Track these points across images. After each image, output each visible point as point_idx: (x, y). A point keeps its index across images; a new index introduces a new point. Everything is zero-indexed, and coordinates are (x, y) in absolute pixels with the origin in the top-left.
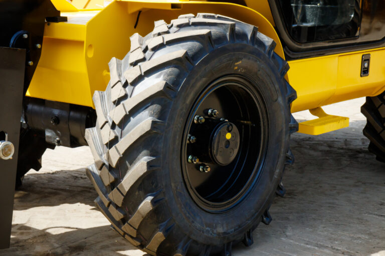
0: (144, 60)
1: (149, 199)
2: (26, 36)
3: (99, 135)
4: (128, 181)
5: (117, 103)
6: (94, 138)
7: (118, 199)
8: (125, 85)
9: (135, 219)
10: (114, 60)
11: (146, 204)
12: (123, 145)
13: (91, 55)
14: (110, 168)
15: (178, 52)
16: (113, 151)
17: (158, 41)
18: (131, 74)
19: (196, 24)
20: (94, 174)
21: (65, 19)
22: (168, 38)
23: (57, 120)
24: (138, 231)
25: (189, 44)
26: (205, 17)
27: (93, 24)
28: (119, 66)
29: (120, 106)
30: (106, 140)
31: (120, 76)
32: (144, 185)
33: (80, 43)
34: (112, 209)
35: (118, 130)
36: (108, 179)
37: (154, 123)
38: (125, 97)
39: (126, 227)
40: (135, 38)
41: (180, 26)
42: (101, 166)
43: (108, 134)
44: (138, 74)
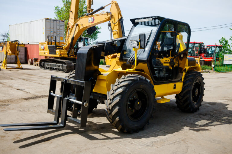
0: (118, 85)
1: (118, 117)
2: (93, 78)
3: (107, 102)
4: (113, 113)
5: (112, 94)
6: (106, 103)
7: (111, 117)
8: (114, 90)
9: (115, 122)
10: (112, 84)
11: (117, 119)
12: (113, 104)
13: (107, 83)
14: (109, 110)
15: (126, 83)
16: (110, 106)
17: (122, 80)
18: (115, 88)
19: (131, 77)
20: (106, 110)
21: (102, 74)
22: (124, 80)
23: (100, 97)
24: (116, 125)
25: (129, 81)
26: (134, 75)
27: (109, 75)
28: (113, 86)
29: (112, 95)
30: (109, 103)
31: (113, 88)
32: (117, 114)
33: (105, 80)
34: (110, 119)
35: (111, 101)
36: (109, 112)
37: (120, 100)
38: (114, 93)
39: (113, 124)
40: (117, 79)
41: (127, 77)
42: (108, 109)
43: (109, 102)
44: (117, 88)
